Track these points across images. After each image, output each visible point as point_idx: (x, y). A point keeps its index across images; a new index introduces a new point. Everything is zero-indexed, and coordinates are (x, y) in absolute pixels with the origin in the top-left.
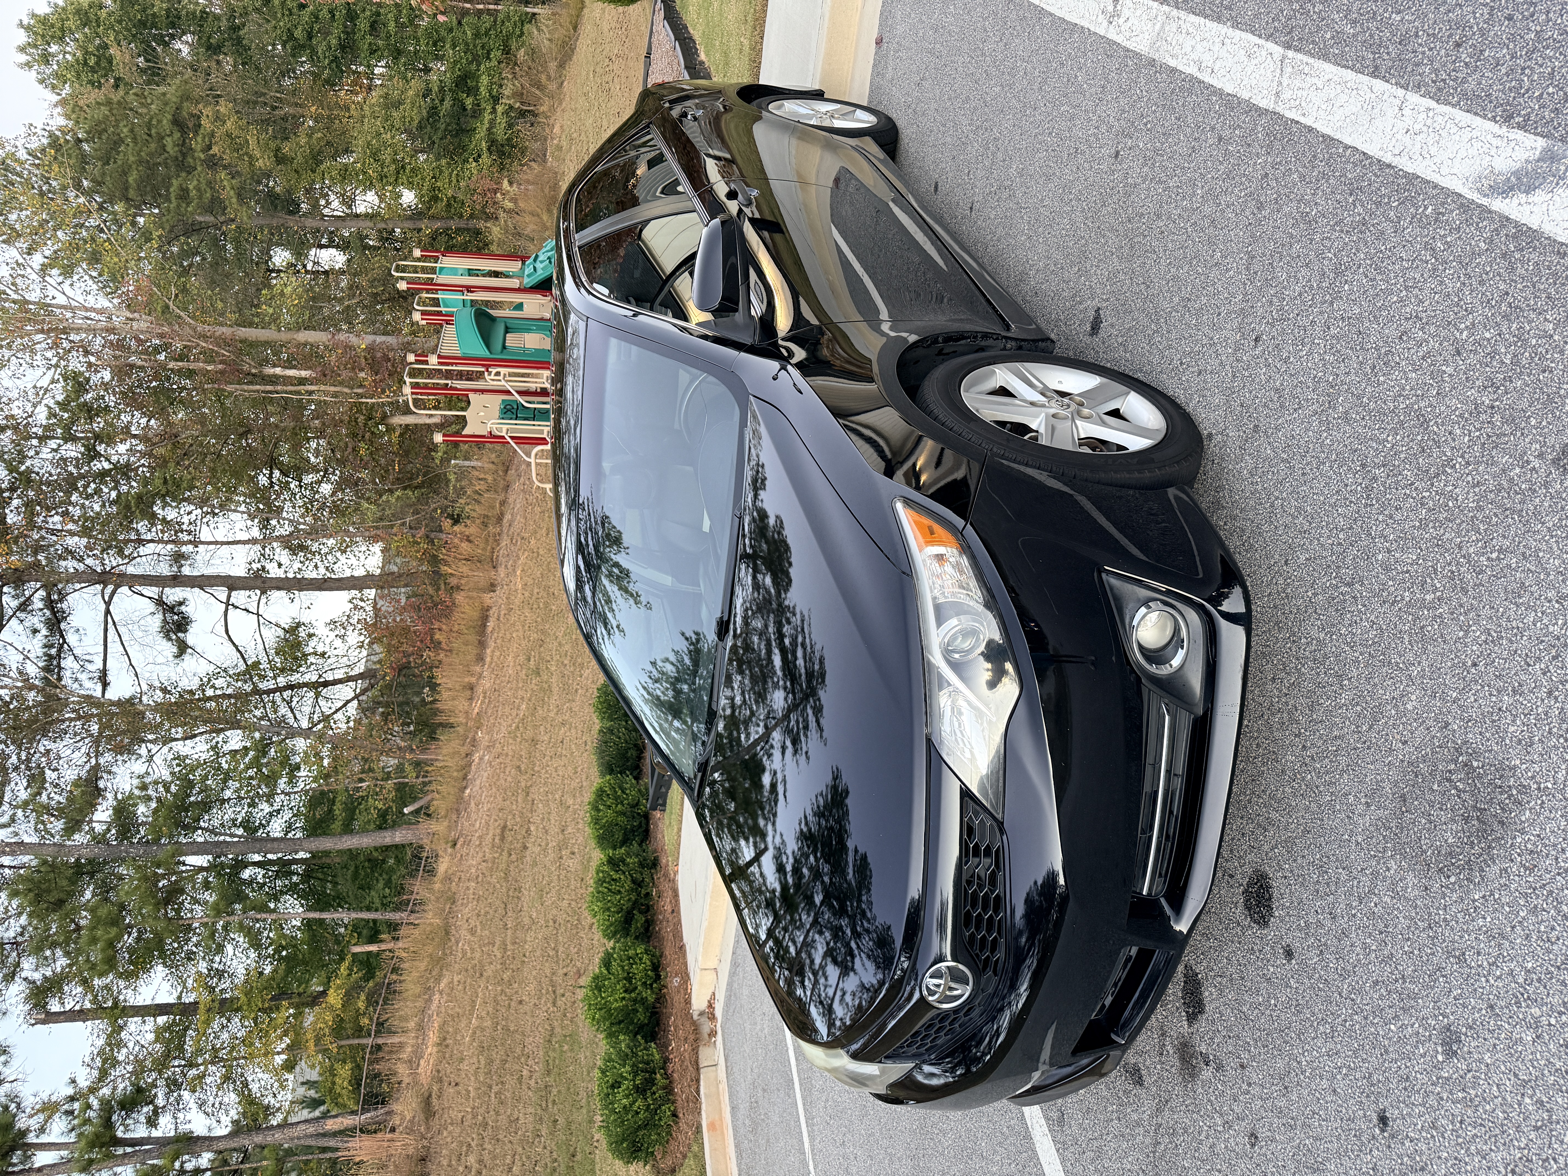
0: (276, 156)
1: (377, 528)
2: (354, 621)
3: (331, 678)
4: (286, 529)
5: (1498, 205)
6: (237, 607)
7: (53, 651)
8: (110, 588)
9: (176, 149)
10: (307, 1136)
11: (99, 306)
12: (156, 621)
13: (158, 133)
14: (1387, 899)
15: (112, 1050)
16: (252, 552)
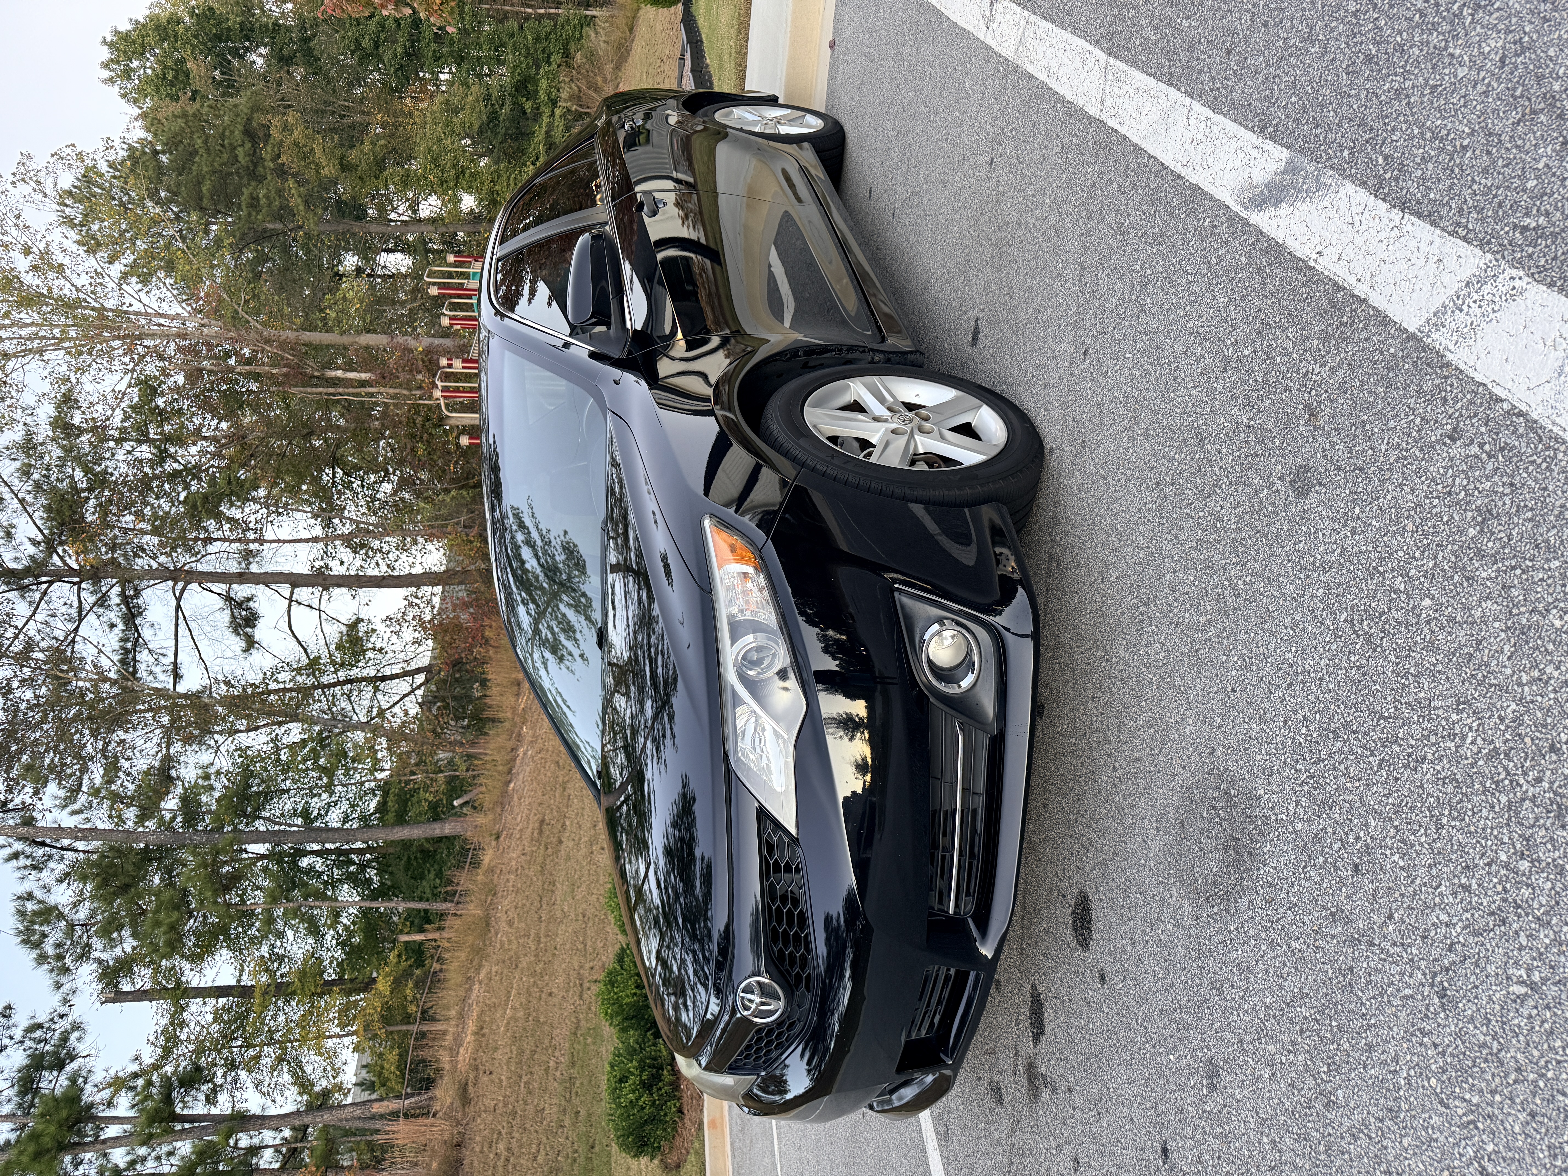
0: (341, 164)
1: (432, 527)
2: (409, 617)
3: (389, 673)
4: (347, 529)
5: (1257, 218)
6: (300, 604)
7: (129, 645)
8: (180, 585)
9: (247, 159)
10: (354, 1118)
11: (172, 312)
12: (225, 617)
13: (231, 144)
14: (1170, 927)
15: (175, 1030)
16: (315, 550)
